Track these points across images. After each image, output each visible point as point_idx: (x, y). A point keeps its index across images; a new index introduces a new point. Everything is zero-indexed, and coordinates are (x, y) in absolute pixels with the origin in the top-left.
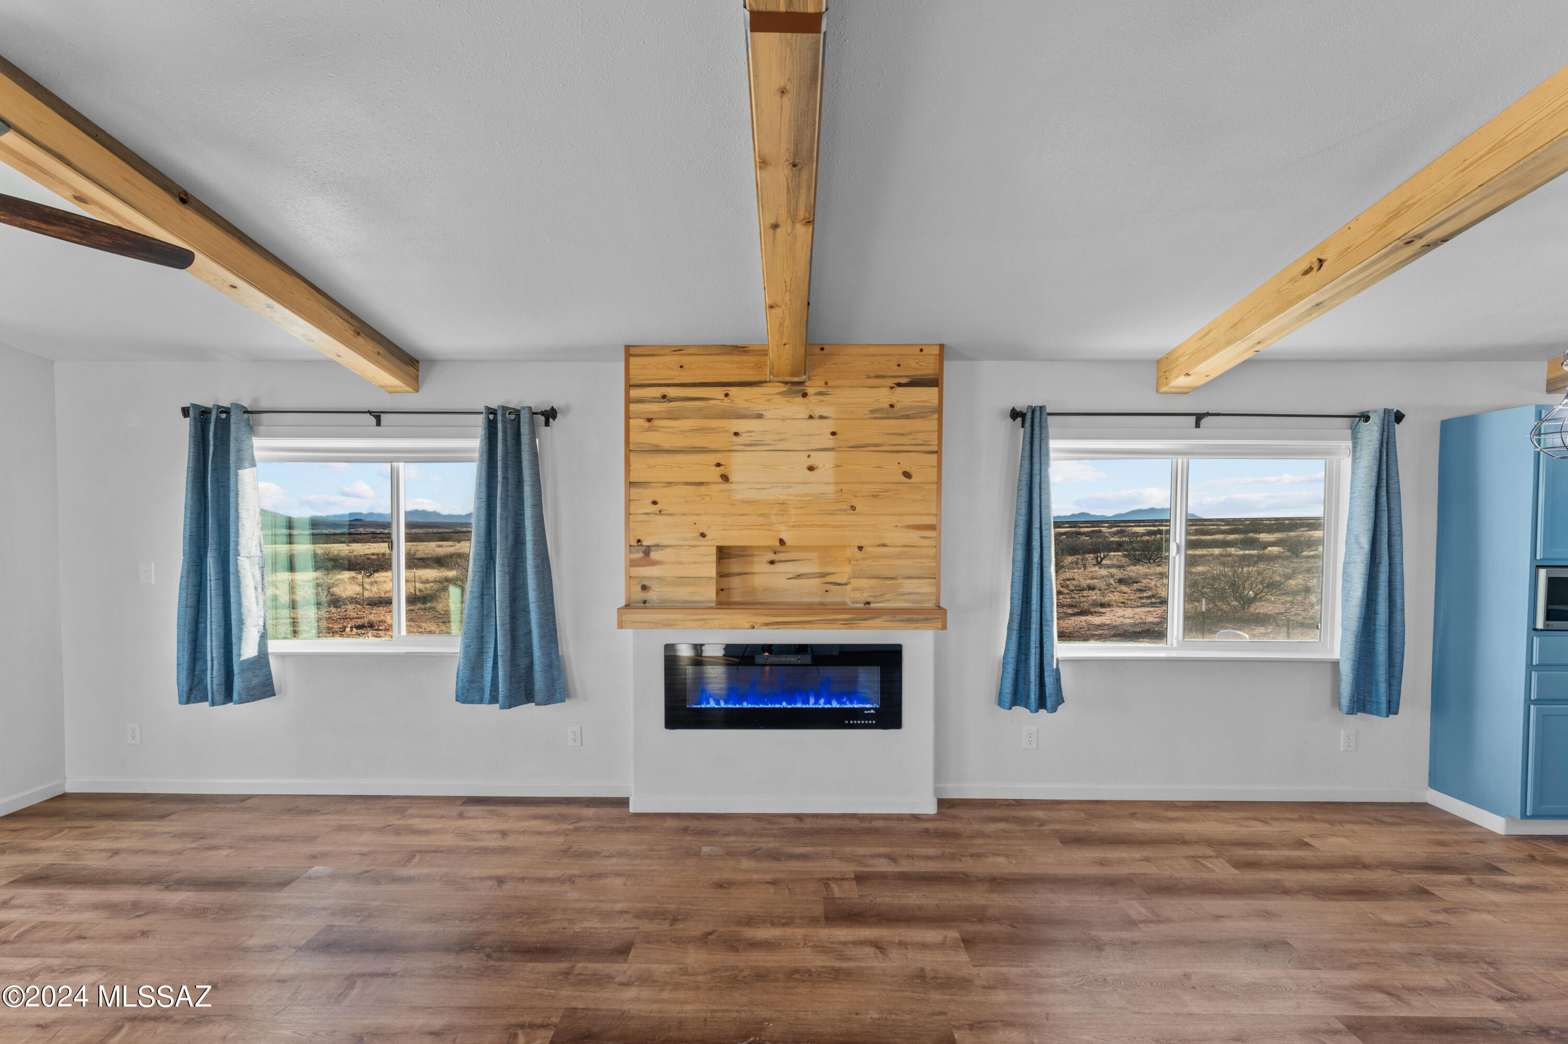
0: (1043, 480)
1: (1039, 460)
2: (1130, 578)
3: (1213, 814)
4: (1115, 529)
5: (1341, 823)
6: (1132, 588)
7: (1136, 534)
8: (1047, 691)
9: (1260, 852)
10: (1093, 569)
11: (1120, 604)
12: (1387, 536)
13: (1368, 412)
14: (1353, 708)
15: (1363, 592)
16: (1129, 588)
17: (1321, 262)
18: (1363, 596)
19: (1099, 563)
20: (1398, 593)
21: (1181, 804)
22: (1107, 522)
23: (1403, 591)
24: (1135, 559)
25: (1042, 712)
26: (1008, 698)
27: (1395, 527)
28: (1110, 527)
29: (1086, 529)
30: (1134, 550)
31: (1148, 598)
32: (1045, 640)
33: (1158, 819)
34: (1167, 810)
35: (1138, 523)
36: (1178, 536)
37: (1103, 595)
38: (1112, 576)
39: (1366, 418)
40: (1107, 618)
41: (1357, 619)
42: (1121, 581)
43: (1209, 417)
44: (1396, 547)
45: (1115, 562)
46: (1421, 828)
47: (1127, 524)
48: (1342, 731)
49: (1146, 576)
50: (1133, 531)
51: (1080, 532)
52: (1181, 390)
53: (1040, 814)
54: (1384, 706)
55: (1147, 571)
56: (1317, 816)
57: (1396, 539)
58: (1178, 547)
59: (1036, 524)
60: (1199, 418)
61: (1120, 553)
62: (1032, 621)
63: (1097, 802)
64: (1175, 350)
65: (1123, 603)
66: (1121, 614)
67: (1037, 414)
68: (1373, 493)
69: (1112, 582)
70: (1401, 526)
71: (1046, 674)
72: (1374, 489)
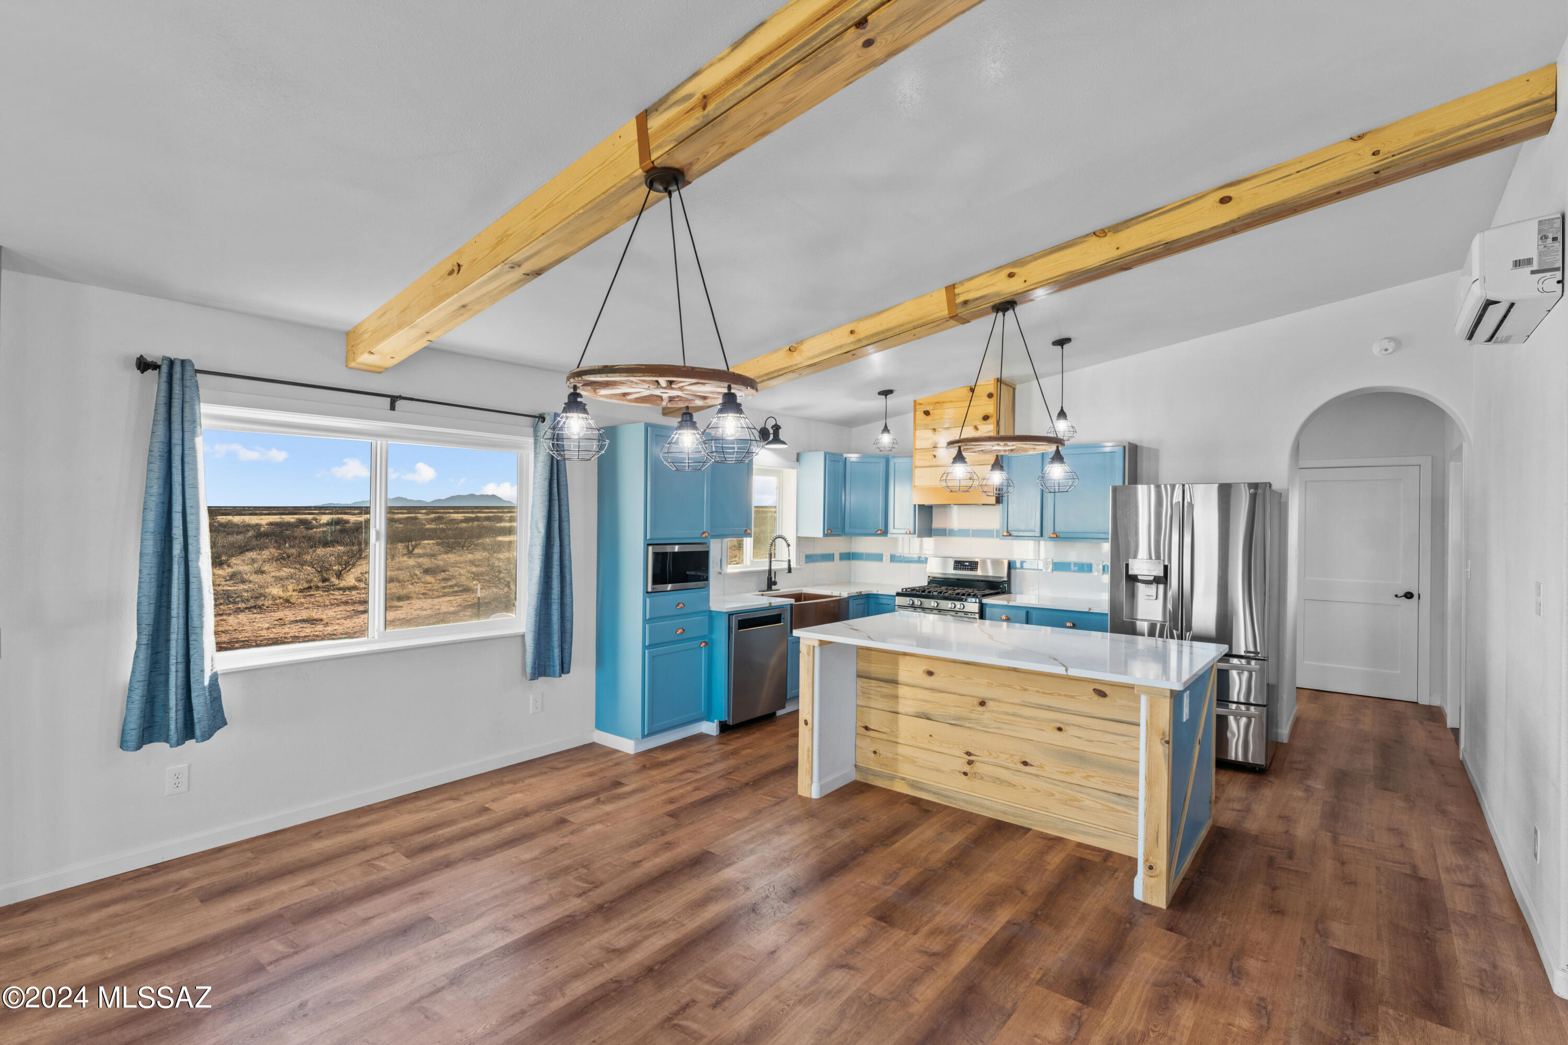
0: (186, 452)
1: (180, 427)
2: (438, 567)
3: (410, 806)
4: (433, 516)
5: (522, 780)
6: (437, 578)
7: (453, 521)
8: (196, 716)
9: (440, 832)
10: (401, 559)
11: (421, 596)
12: (558, 521)
13: (544, 414)
14: (535, 674)
15: (541, 571)
16: (435, 577)
17: (459, 265)
18: (540, 574)
19: (410, 553)
20: (567, 570)
21: (379, 806)
22: (424, 508)
23: (571, 568)
24: (449, 547)
25: (191, 743)
26: (133, 736)
27: (564, 514)
28: (427, 514)
29: (400, 516)
30: (448, 537)
31: (451, 586)
32: (192, 652)
33: (347, 830)
34: (359, 817)
35: (457, 509)
36: (378, 524)
37: (403, 587)
38: (420, 566)
39: (542, 418)
40: (403, 612)
41: (536, 595)
42: (427, 571)
43: (402, 400)
44: (565, 531)
45: (428, 551)
46: (581, 766)
47: (446, 511)
48: (531, 696)
49: (455, 564)
50: (451, 518)
51: (393, 518)
52: (371, 369)
53: (186, 873)
54: (558, 668)
55: (458, 559)
56: (505, 779)
57: (565, 524)
58: (378, 533)
59: (177, 507)
60: (394, 400)
61: (431, 542)
62: (172, 630)
63: (277, 833)
64: (360, 324)
65: (423, 594)
66: (418, 606)
67: (177, 369)
68: (547, 484)
69: (417, 572)
70: (569, 514)
71: (194, 695)
72: (547, 481)
